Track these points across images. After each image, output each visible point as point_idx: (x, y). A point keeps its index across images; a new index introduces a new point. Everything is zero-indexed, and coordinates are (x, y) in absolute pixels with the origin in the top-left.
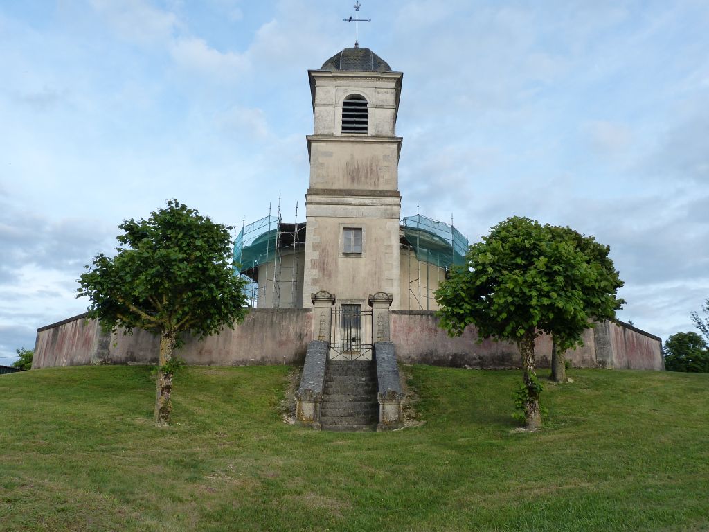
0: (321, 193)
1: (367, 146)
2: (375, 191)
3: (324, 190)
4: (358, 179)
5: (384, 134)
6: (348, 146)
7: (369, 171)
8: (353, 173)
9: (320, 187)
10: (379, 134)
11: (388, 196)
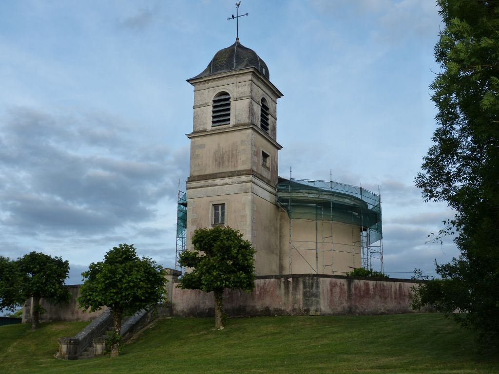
0: (196, 179)
1: (229, 135)
2: (234, 172)
3: (199, 176)
4: (223, 163)
5: (242, 122)
6: (216, 137)
7: (230, 156)
8: (219, 159)
9: (196, 174)
10: (239, 122)
11: (243, 175)
